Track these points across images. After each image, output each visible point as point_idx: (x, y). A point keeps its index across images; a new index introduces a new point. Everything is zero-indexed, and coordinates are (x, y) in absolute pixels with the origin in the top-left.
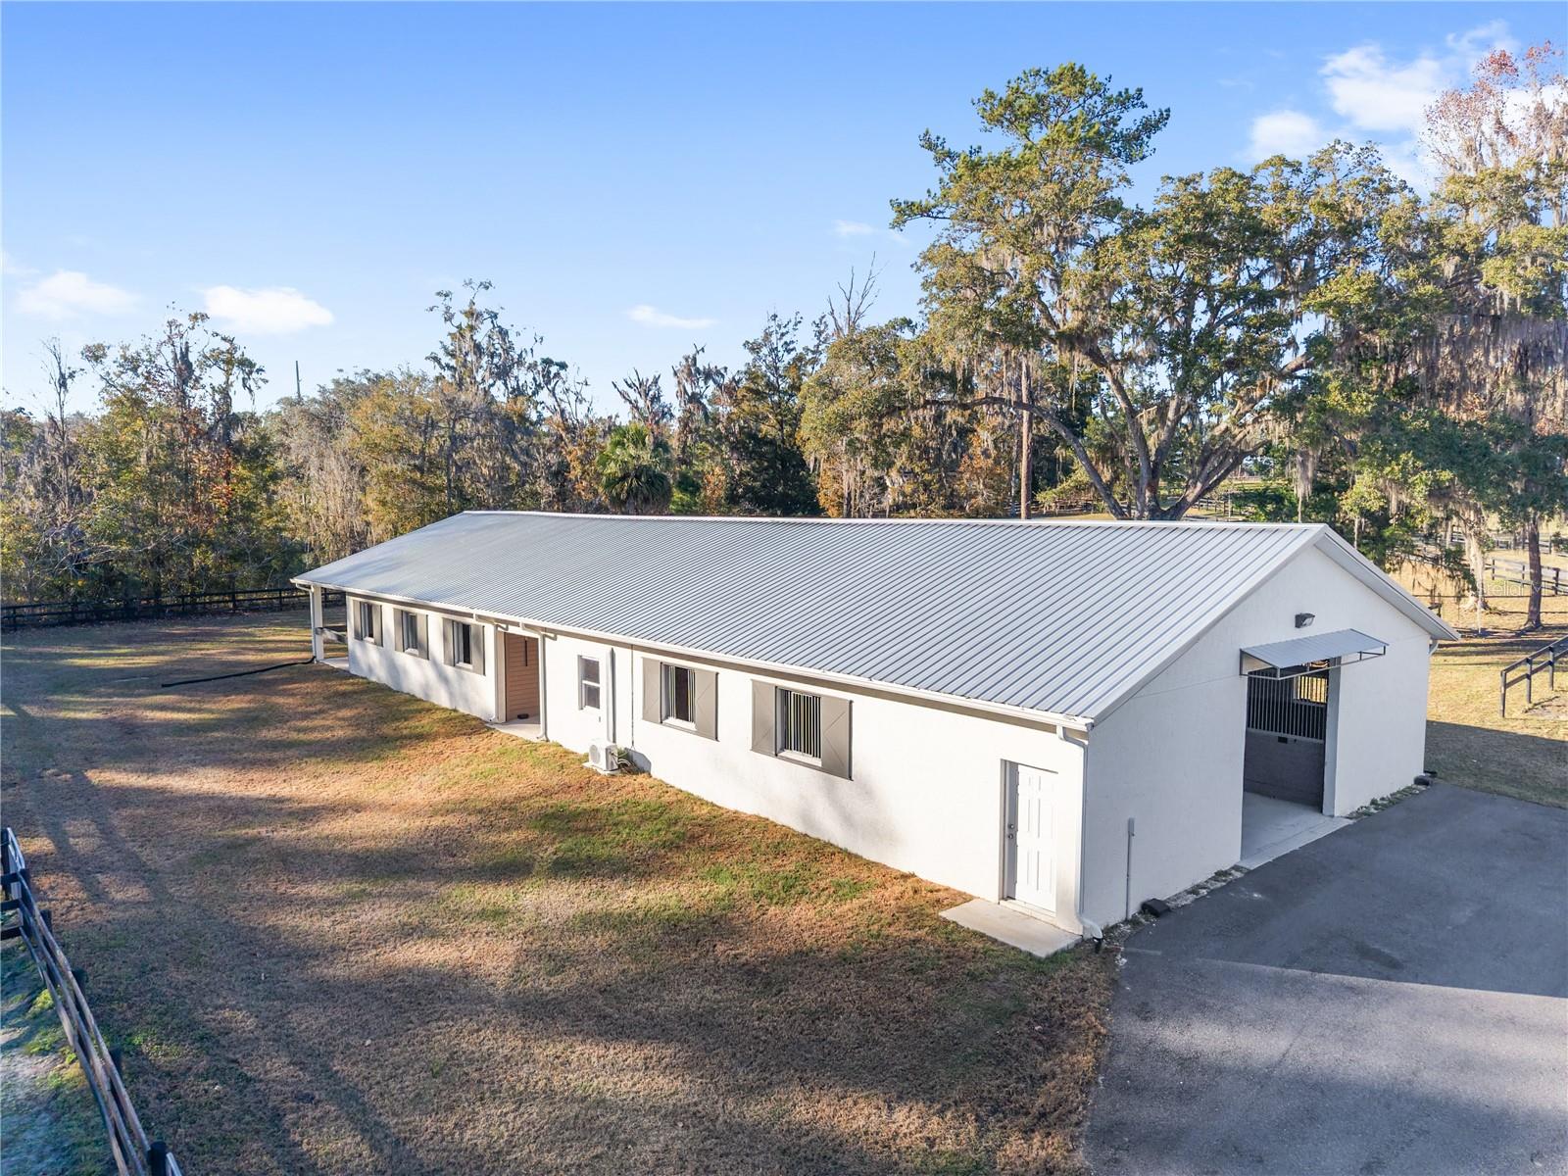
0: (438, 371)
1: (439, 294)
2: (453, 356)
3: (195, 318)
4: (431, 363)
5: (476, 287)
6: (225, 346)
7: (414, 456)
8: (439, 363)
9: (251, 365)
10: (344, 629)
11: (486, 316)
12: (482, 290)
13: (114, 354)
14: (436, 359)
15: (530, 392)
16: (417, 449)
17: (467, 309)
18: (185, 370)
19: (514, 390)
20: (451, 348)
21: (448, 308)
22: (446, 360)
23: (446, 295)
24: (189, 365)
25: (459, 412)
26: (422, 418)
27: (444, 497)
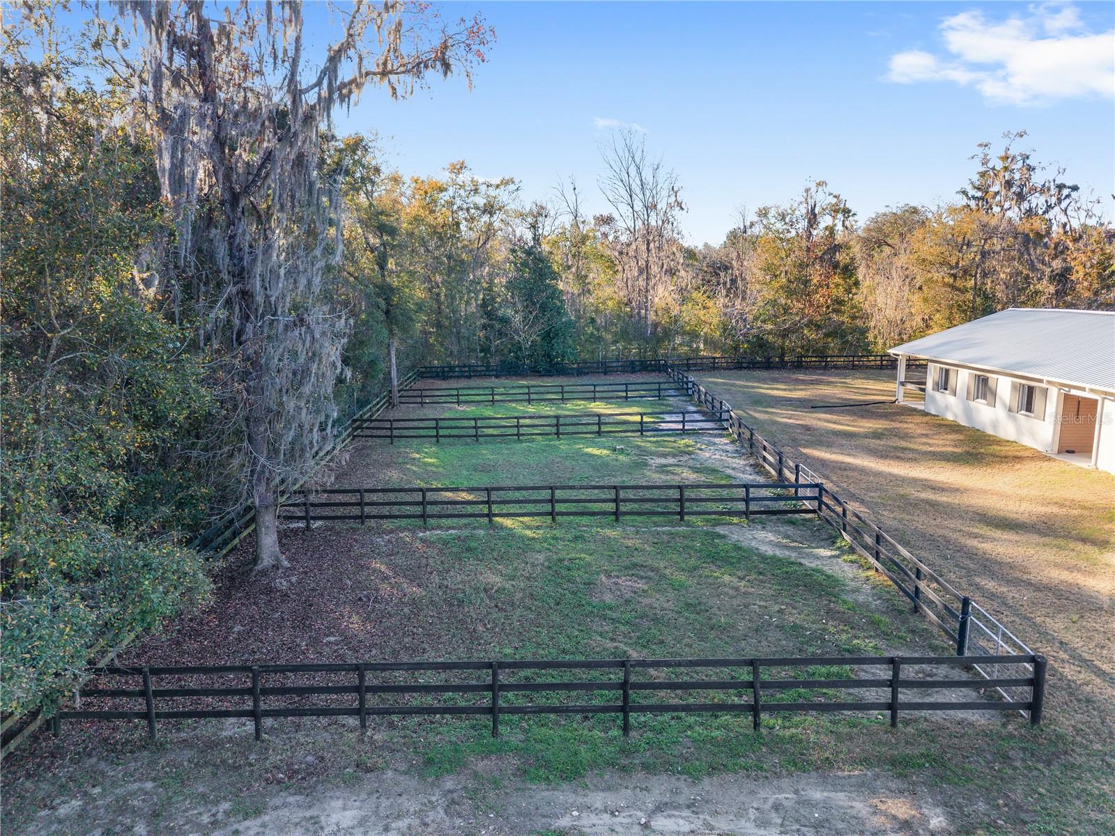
0: (965, 201)
1: (980, 145)
2: (979, 189)
3: (819, 184)
4: (961, 196)
5: (1012, 137)
6: (834, 201)
7: (952, 268)
8: (967, 195)
9: (849, 211)
10: (924, 383)
11: (1019, 158)
12: (1018, 139)
13: (772, 212)
14: (965, 193)
15: (1040, 212)
16: (953, 262)
17: (1003, 154)
18: (812, 218)
19: (1027, 211)
20: (978, 183)
21: (986, 155)
22: (972, 192)
23: (986, 146)
24: (815, 215)
25: (989, 232)
26: (960, 240)
27: (970, 296)
